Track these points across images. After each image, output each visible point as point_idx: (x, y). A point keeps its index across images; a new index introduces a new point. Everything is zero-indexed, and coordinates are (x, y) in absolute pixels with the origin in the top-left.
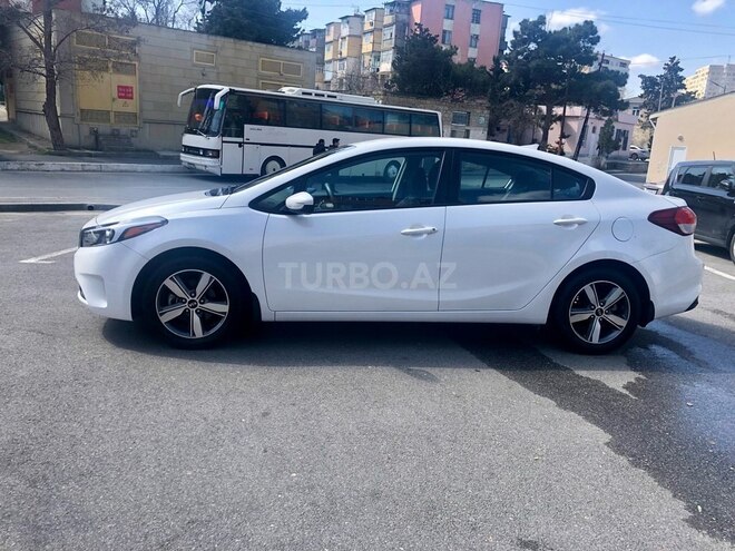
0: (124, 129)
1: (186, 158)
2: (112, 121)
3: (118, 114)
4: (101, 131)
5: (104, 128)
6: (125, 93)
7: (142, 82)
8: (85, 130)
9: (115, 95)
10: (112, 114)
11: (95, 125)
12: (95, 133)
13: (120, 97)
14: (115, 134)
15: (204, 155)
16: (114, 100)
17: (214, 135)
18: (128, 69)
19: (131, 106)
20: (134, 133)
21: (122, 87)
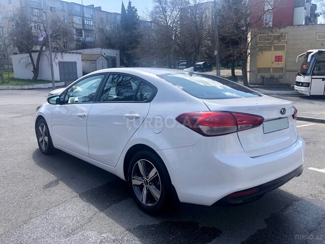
0: (276, 75)
1: (296, 87)
2: (271, 72)
3: (274, 69)
4: (266, 77)
5: (267, 75)
6: (278, 59)
7: (287, 53)
8: (259, 77)
9: (274, 60)
10: (271, 69)
11: (263, 74)
12: (263, 78)
13: (276, 61)
14: (272, 78)
15: (302, 86)
16: (273, 62)
17: (308, 75)
18: (282, 48)
19: (281, 65)
20: (281, 77)
21: (278, 56)
